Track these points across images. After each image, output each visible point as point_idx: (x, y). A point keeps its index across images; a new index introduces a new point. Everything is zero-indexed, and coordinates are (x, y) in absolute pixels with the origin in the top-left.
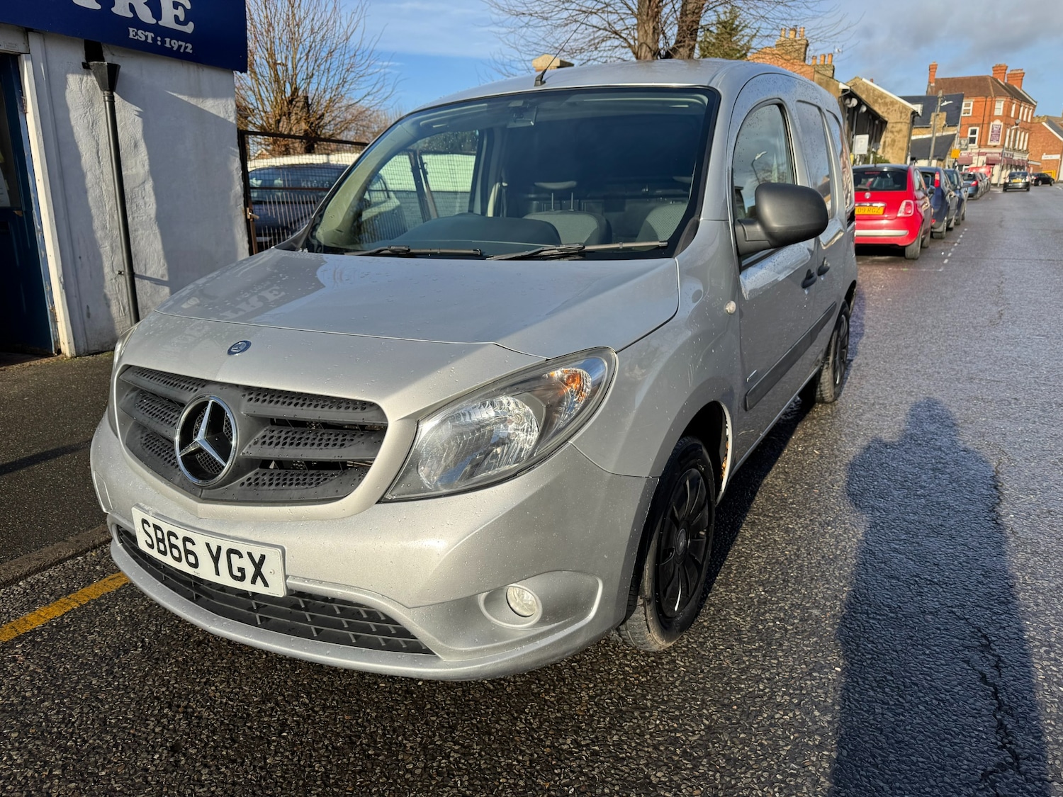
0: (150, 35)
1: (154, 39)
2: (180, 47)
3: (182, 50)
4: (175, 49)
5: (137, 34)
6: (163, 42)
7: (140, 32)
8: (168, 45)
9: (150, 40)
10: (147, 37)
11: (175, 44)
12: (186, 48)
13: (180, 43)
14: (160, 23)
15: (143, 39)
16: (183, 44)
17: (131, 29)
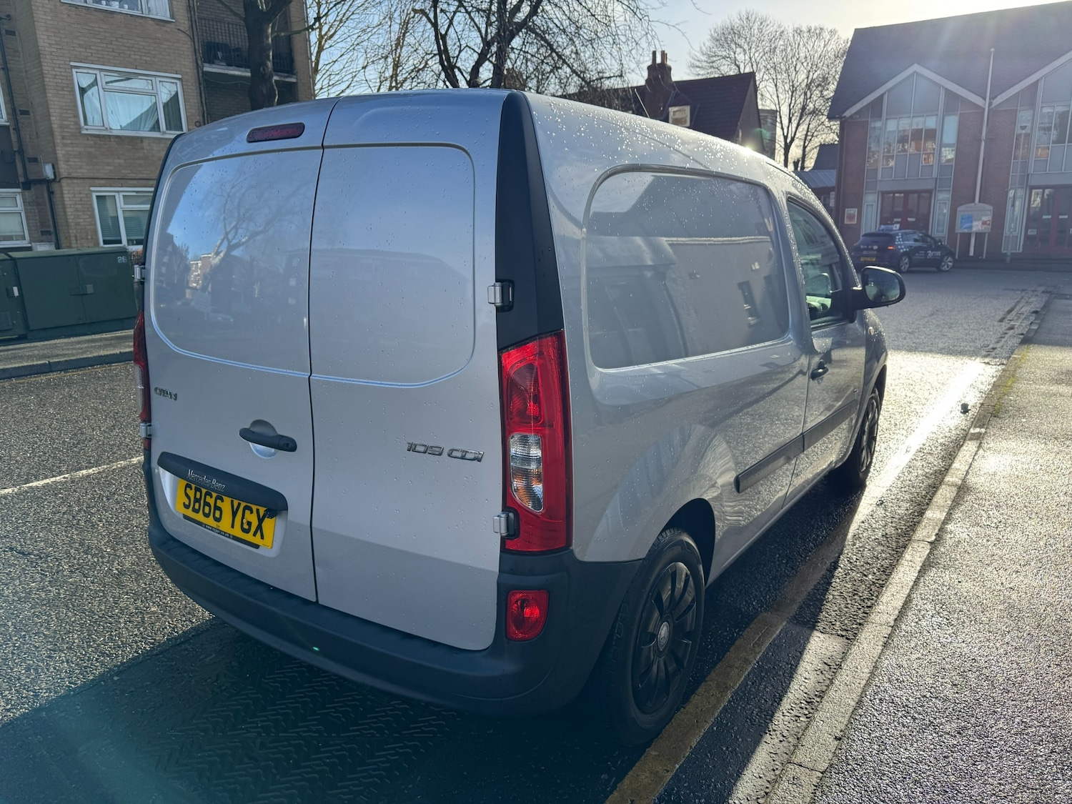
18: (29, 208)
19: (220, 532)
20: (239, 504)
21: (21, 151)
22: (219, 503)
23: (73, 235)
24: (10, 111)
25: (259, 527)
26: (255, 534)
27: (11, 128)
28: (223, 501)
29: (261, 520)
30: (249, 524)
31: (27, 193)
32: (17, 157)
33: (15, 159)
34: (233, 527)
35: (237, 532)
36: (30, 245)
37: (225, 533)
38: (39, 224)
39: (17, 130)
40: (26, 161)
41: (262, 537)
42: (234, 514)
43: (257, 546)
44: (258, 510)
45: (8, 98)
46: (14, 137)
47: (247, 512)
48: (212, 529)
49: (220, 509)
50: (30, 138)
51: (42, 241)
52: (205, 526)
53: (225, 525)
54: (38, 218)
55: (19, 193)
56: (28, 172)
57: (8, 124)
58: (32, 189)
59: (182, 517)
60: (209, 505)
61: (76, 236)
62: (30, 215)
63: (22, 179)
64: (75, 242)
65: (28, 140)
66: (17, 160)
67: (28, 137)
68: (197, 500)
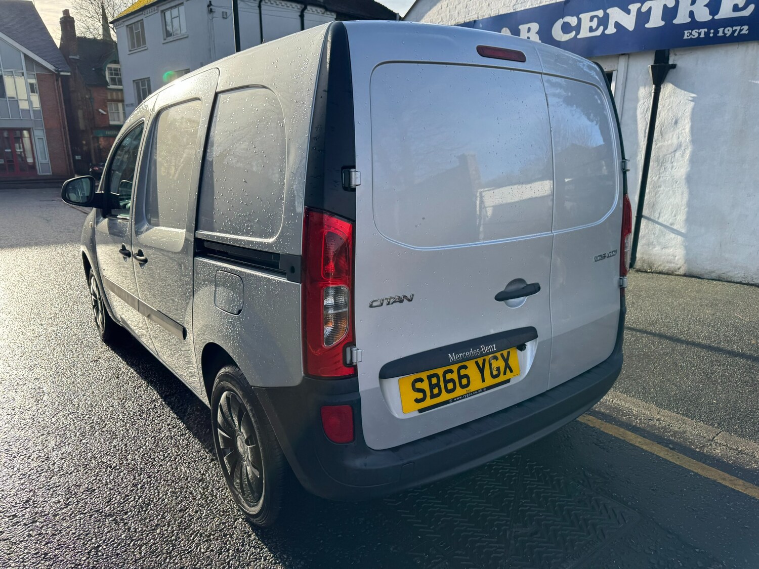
0: (703, 31)
1: (707, 34)
2: (734, 32)
3: (736, 34)
4: (727, 36)
5: (691, 34)
6: (716, 32)
7: (694, 32)
8: (721, 34)
9: (702, 36)
10: (700, 34)
11: (728, 31)
12: (741, 30)
13: (735, 28)
14: (716, 17)
15: (696, 35)
16: (738, 28)
17: (686, 32)
19: (473, 394)
20: (484, 361)
22: (463, 372)
25: (507, 366)
26: (505, 373)
28: (465, 367)
29: (506, 361)
30: (498, 369)
34: (483, 380)
35: (490, 381)
37: (477, 391)
41: (511, 371)
42: (482, 371)
43: (508, 381)
44: (502, 355)
47: (493, 362)
48: (463, 397)
49: (466, 376)
52: (453, 400)
53: (476, 383)
59: (417, 414)
60: (452, 381)
68: (432, 387)
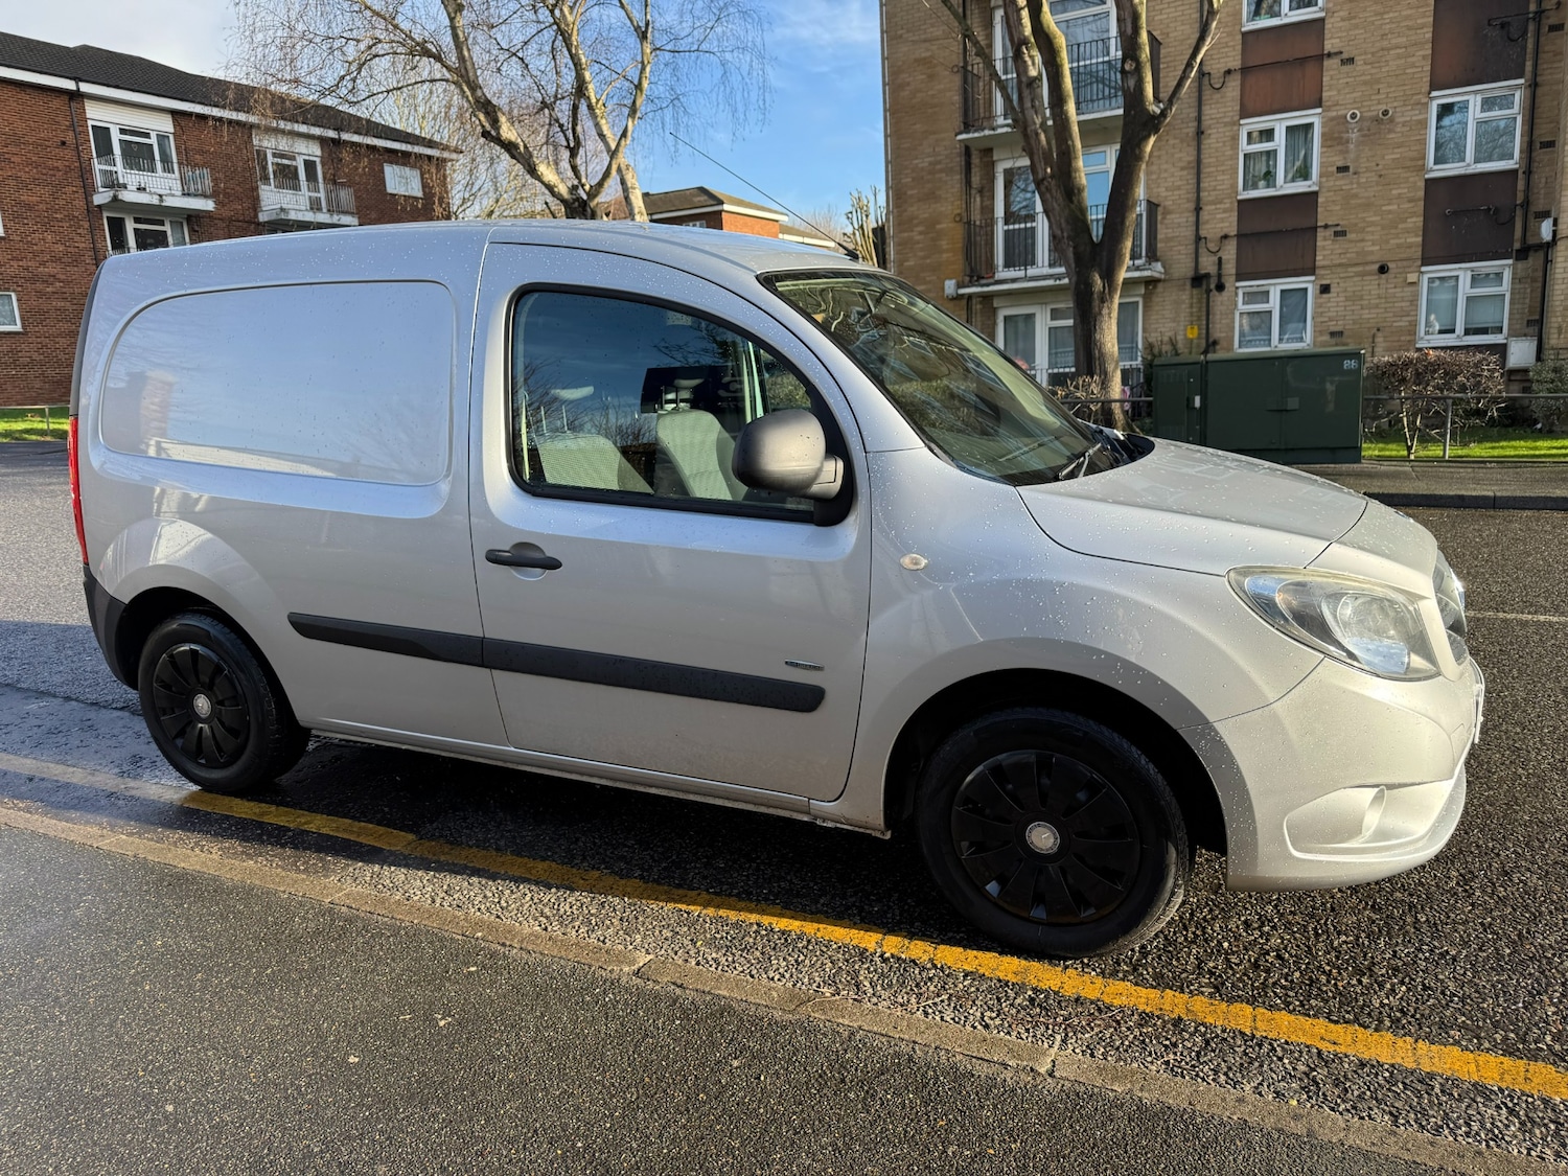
18: (1517, 286)
21: (1526, 204)
23: (1556, 325)
24: (1525, 145)
27: (1520, 172)
31: (1520, 265)
32: (1519, 213)
33: (1514, 217)
36: (1505, 341)
38: (1526, 310)
39: (1529, 172)
40: (1531, 217)
45: (1526, 127)
46: (1521, 185)
50: (1546, 183)
51: (1525, 335)
54: (1527, 301)
55: (1509, 266)
56: (1528, 234)
57: (1517, 166)
58: (1530, 259)
61: (1560, 329)
62: (1517, 296)
63: (1517, 246)
64: (1556, 336)
65: (1541, 185)
66: (1517, 218)
67: (1543, 180)
